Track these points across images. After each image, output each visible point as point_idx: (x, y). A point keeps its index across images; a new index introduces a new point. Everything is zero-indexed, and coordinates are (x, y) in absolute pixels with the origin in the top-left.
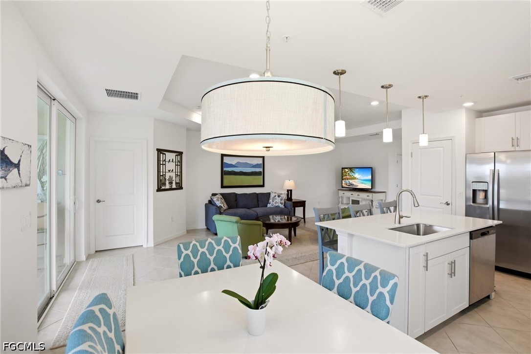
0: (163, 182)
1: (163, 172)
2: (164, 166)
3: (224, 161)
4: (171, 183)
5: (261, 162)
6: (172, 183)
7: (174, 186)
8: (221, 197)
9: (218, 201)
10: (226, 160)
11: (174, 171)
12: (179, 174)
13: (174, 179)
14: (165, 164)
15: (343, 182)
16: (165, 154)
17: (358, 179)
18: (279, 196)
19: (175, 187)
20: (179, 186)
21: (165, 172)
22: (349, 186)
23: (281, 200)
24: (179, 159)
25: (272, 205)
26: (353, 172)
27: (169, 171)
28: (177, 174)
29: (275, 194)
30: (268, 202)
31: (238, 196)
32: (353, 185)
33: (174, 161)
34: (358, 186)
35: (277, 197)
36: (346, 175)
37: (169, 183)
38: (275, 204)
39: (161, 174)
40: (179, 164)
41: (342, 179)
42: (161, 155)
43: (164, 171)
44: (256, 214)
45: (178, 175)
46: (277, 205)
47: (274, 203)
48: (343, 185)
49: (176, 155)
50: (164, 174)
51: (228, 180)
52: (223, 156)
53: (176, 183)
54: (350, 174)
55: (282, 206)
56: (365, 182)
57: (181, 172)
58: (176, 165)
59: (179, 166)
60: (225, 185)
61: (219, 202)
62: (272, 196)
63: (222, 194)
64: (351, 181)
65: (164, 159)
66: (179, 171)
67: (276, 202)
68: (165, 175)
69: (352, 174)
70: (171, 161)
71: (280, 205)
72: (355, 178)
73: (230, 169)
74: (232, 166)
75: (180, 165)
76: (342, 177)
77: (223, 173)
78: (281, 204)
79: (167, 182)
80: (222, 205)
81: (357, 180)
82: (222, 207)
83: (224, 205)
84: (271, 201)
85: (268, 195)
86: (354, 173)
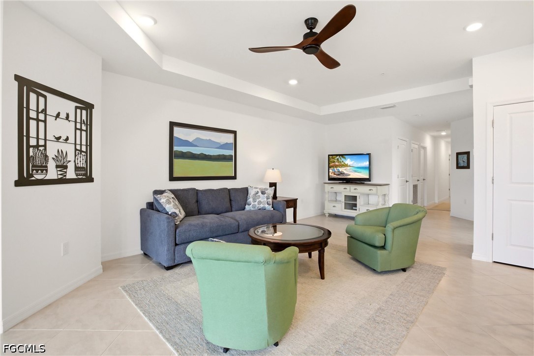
0: (38, 163)
1: (38, 138)
2: (41, 125)
3: (175, 134)
4: (62, 167)
5: (232, 141)
6: (66, 167)
7: (71, 174)
8: (173, 196)
9: (169, 203)
10: (178, 132)
11: (72, 140)
12: (84, 149)
13: (71, 157)
14: (45, 121)
15: (330, 171)
16: (45, 97)
17: (350, 166)
18: (263, 193)
19: (74, 177)
20: (85, 175)
21: (45, 140)
22: (338, 175)
23: (268, 199)
24: (84, 118)
25: (254, 206)
26: (343, 157)
27: (58, 139)
28: (78, 147)
29: (257, 190)
30: (246, 203)
31: (200, 195)
32: (344, 173)
33: (72, 117)
34: (349, 175)
35: (260, 194)
36: (334, 162)
37: (57, 167)
38: (257, 206)
39: (33, 142)
40: (84, 128)
41: (329, 167)
42: (33, 96)
43: (42, 136)
44: (237, 224)
45: (81, 151)
46: (262, 206)
47: (256, 203)
48: (330, 174)
49: (77, 108)
50: (41, 142)
51: (183, 167)
52: (172, 125)
53: (77, 169)
54: (340, 160)
55: (269, 208)
56: (359, 170)
57: (90, 145)
58: (76, 129)
59: (84, 133)
60: (175, 175)
61: (171, 206)
62: (252, 192)
63: (173, 191)
64: (341, 169)
65: (41, 107)
66: (84, 142)
67: (259, 202)
68: (45, 146)
69: (343, 159)
70: (63, 115)
71: (267, 206)
72: (347, 166)
73: (184, 149)
74: (186, 143)
75: (86, 131)
76: (329, 164)
77: (173, 155)
78: (268, 204)
79: (51, 165)
80: (177, 211)
81: (348, 168)
82: (177, 215)
83: (180, 211)
84: (250, 200)
85: (245, 191)
86: (345, 159)
